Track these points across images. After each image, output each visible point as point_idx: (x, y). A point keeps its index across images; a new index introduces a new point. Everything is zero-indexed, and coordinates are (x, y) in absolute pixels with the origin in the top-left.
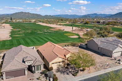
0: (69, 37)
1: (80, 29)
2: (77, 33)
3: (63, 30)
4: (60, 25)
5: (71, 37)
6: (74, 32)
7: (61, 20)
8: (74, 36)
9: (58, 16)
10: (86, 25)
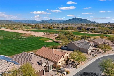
0: (45, 41)
1: (48, 34)
2: (49, 38)
3: (35, 35)
4: (27, 30)
5: (47, 41)
6: (46, 37)
7: (23, 25)
8: (48, 40)
9: (16, 21)
10: (50, 30)
